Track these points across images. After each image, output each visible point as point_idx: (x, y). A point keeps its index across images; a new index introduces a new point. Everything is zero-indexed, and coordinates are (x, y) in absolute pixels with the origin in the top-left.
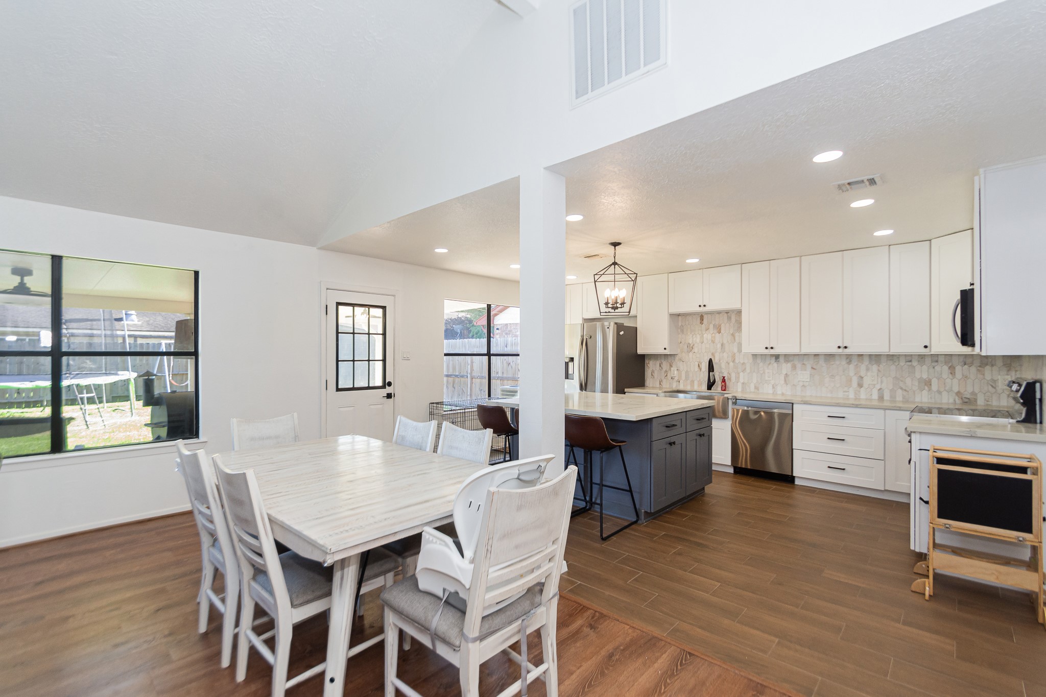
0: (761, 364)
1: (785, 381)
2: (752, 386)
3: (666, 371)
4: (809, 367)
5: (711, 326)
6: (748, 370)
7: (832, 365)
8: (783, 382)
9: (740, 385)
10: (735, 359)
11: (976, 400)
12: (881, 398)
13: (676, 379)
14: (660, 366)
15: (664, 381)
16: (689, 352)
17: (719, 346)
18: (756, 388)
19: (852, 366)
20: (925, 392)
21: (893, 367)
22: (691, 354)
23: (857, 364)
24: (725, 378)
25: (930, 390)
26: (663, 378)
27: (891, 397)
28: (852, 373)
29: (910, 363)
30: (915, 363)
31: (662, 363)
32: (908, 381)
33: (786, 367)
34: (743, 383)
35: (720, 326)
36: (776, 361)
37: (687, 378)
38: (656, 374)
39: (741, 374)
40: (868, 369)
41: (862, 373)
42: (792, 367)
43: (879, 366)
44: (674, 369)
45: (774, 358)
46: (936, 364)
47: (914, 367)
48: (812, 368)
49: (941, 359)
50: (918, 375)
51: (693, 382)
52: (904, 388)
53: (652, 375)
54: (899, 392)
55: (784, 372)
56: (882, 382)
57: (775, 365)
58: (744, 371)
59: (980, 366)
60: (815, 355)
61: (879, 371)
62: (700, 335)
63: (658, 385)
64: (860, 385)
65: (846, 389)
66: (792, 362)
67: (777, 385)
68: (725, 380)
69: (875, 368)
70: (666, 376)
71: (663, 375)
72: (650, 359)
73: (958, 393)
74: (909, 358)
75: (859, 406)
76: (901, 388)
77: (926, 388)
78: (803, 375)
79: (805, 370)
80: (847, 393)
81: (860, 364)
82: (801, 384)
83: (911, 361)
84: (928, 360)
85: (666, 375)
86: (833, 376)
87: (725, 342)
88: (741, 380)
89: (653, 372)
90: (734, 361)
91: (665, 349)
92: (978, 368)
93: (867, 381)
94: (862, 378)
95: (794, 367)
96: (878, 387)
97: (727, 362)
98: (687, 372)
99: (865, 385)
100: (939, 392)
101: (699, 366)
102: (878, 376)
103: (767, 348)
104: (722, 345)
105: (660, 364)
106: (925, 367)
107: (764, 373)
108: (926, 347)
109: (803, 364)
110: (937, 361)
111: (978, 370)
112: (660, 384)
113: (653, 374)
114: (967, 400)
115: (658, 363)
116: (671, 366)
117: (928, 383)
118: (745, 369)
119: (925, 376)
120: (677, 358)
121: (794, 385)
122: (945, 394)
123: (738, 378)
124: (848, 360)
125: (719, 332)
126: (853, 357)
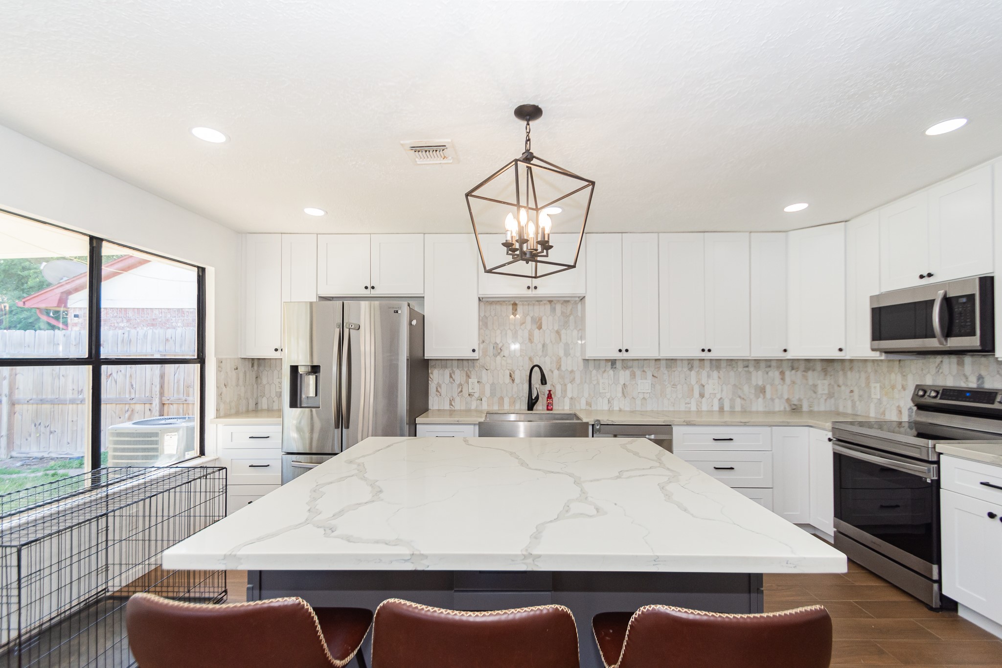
0: (594, 372)
1: (623, 393)
2: (583, 401)
3: (460, 385)
4: (649, 374)
5: (529, 319)
6: (578, 380)
7: (674, 371)
8: (620, 395)
9: (567, 401)
10: (560, 366)
11: (801, 406)
12: (721, 409)
13: (477, 395)
14: (451, 377)
15: (458, 399)
16: (495, 356)
17: (540, 346)
18: (588, 404)
19: (693, 373)
20: (760, 400)
21: (732, 373)
22: (498, 358)
23: (698, 371)
24: (551, 392)
25: (764, 397)
26: (455, 395)
27: (731, 407)
28: (693, 381)
29: (746, 369)
30: (751, 369)
31: (454, 372)
32: (746, 388)
33: (624, 376)
34: (571, 398)
35: (540, 319)
36: (612, 368)
37: (493, 394)
38: (443, 390)
39: (569, 386)
40: (709, 376)
41: (704, 382)
42: (631, 375)
43: (719, 372)
44: (473, 380)
45: (610, 363)
46: (769, 369)
47: (750, 373)
48: (653, 376)
49: (774, 364)
50: (754, 382)
51: (502, 399)
52: (742, 396)
53: (437, 391)
54: (738, 401)
55: (622, 382)
56: (722, 391)
57: (611, 372)
58: (572, 381)
59: (804, 371)
60: (656, 360)
61: (719, 378)
62: (512, 331)
63: (447, 407)
64: (702, 395)
65: (688, 400)
66: (631, 369)
67: (613, 399)
68: (551, 395)
69: (715, 374)
70: (461, 391)
71: (456, 390)
72: (434, 367)
73: (788, 400)
74: (746, 363)
75: (747, 424)
76: (740, 397)
77: (761, 395)
78: (644, 385)
79: (646, 379)
80: (689, 405)
81: (701, 370)
82: (641, 396)
83: (747, 367)
85: (460, 390)
86: (674, 386)
87: (548, 341)
88: (569, 395)
89: (439, 385)
90: (559, 369)
91: (474, 351)
92: (804, 373)
93: (708, 390)
94: (704, 386)
95: (633, 375)
96: (719, 396)
97: (550, 370)
98: (493, 384)
99: (707, 395)
100: (772, 400)
101: (511, 376)
102: (718, 383)
103: (620, 351)
104: (544, 346)
105: (450, 374)
106: (760, 373)
107: (598, 383)
109: (644, 371)
110: (770, 366)
111: (803, 376)
112: (451, 404)
113: (439, 389)
114: (794, 407)
115: (447, 372)
116: (468, 376)
117: (763, 390)
118: (574, 379)
119: (760, 383)
120: (477, 364)
121: (633, 398)
122: (777, 401)
123: (564, 391)
124: (690, 366)
125: (540, 328)
126: (716, 363)
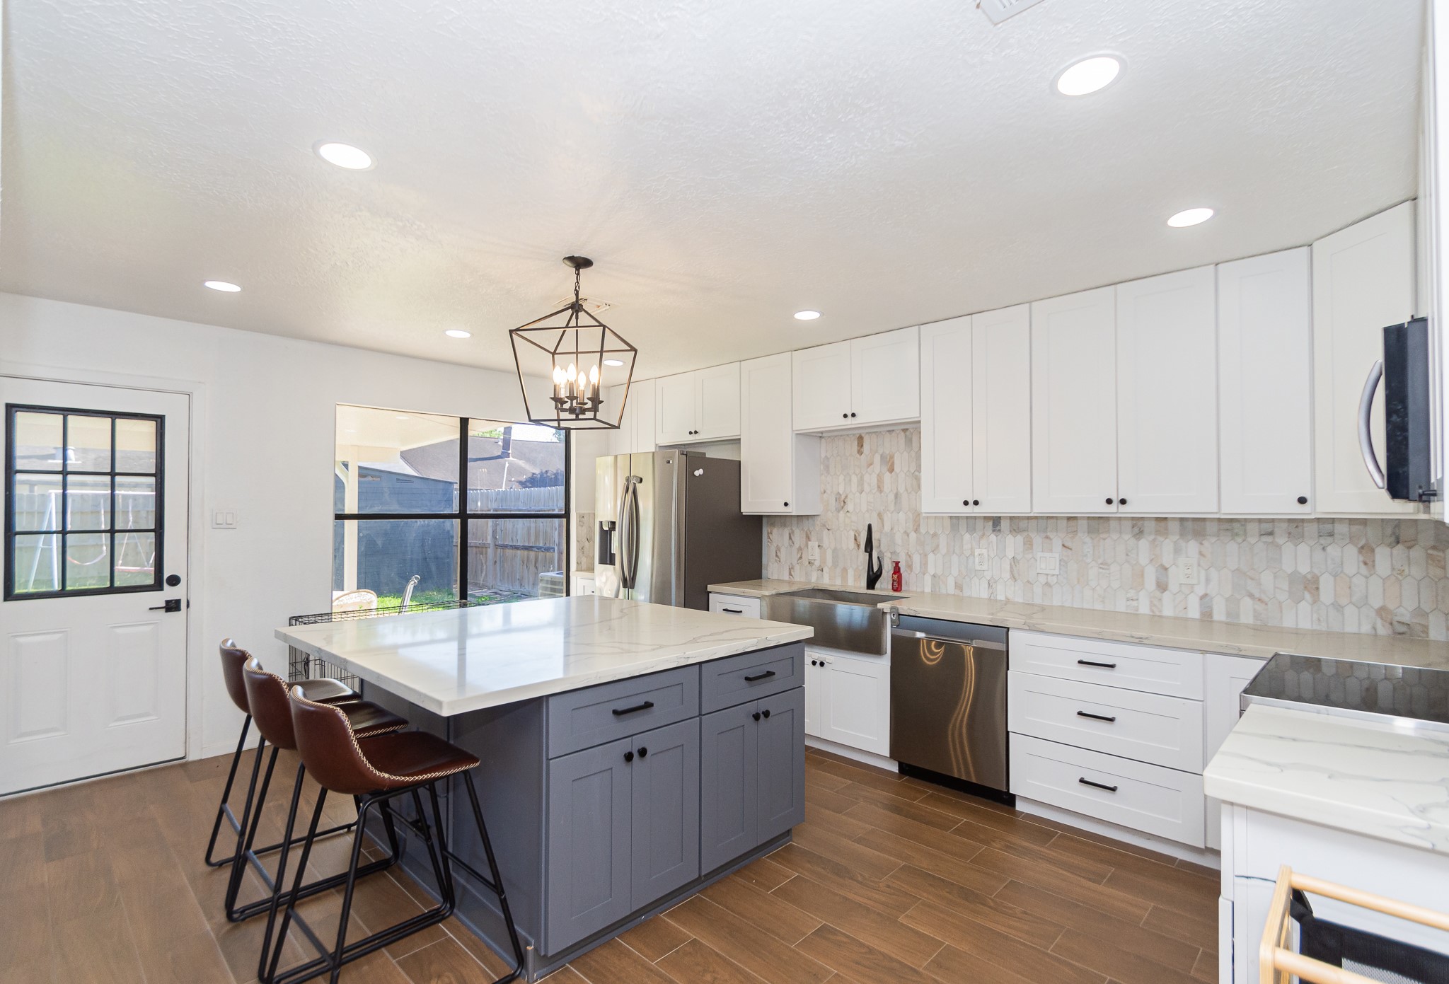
0: (967, 537)
1: (1012, 572)
2: (951, 582)
3: (800, 549)
4: (1057, 543)
5: (877, 458)
6: (943, 549)
7: (1104, 539)
8: (1007, 575)
9: (928, 579)
10: (919, 525)
11: (1425, 629)
12: (1207, 616)
13: (817, 563)
14: (790, 538)
15: (797, 567)
16: (838, 511)
17: (891, 497)
18: (959, 586)
19: (1144, 543)
20: (1305, 606)
21: (1232, 547)
22: (842, 514)
23: (1154, 540)
24: (900, 565)
25: (1316, 600)
26: (794, 562)
27: (1228, 614)
28: (1144, 559)
29: (1269, 539)
30: (1281, 539)
31: (793, 532)
32: (1267, 579)
33: (1013, 544)
34: (934, 576)
35: (892, 457)
36: (994, 531)
37: (835, 564)
38: (783, 555)
39: (931, 557)
40: (1177, 551)
41: (1167, 559)
42: (1024, 544)
43: (1201, 544)
44: (813, 544)
45: (991, 523)
46: (1330, 539)
47: (1279, 547)
48: (1063, 545)
49: (1341, 529)
50: (1288, 566)
51: (845, 570)
52: (1257, 595)
53: (777, 556)
54: (1247, 603)
55: (1010, 554)
56: (1208, 580)
57: (993, 537)
58: (935, 549)
59: (1434, 548)
60: (1069, 518)
61: (1201, 554)
62: (857, 475)
63: (786, 577)
64: (1162, 587)
65: (1132, 593)
66: (1025, 534)
67: (996, 582)
68: (899, 568)
69: (1192, 547)
70: (801, 558)
71: (796, 556)
72: (773, 525)
73: (1382, 611)
74: (1267, 527)
76: (1251, 596)
77: (1307, 595)
78: (1047, 560)
79: (1051, 551)
80: (1135, 603)
81: (1160, 539)
82: (1042, 579)
83: (1271, 533)
84: (1311, 530)
85: (799, 556)
86: (1104, 565)
87: (901, 490)
88: (931, 570)
89: (778, 549)
90: (917, 530)
91: (786, 504)
92: (1430, 552)
93: (1176, 577)
94: (1166, 569)
95: (1029, 544)
96: (1200, 590)
97: (905, 532)
98: (835, 551)
99: (1173, 586)
100: (1338, 607)
101: (855, 539)
102: (1199, 565)
103: (966, 503)
104: (897, 496)
105: (790, 534)
106: (1303, 548)
107: (972, 554)
108: (1302, 501)
109: (1047, 537)
110: (1331, 535)
111: (1429, 556)
112: (790, 574)
113: (779, 554)
114: (1402, 629)
115: (786, 531)
116: (808, 538)
117: (1311, 585)
118: (938, 546)
119: (1304, 569)
120: (818, 522)
121: (1028, 582)
122: (1350, 611)
123: (924, 564)
124: (1136, 530)
125: (891, 470)
126: (1138, 525)
